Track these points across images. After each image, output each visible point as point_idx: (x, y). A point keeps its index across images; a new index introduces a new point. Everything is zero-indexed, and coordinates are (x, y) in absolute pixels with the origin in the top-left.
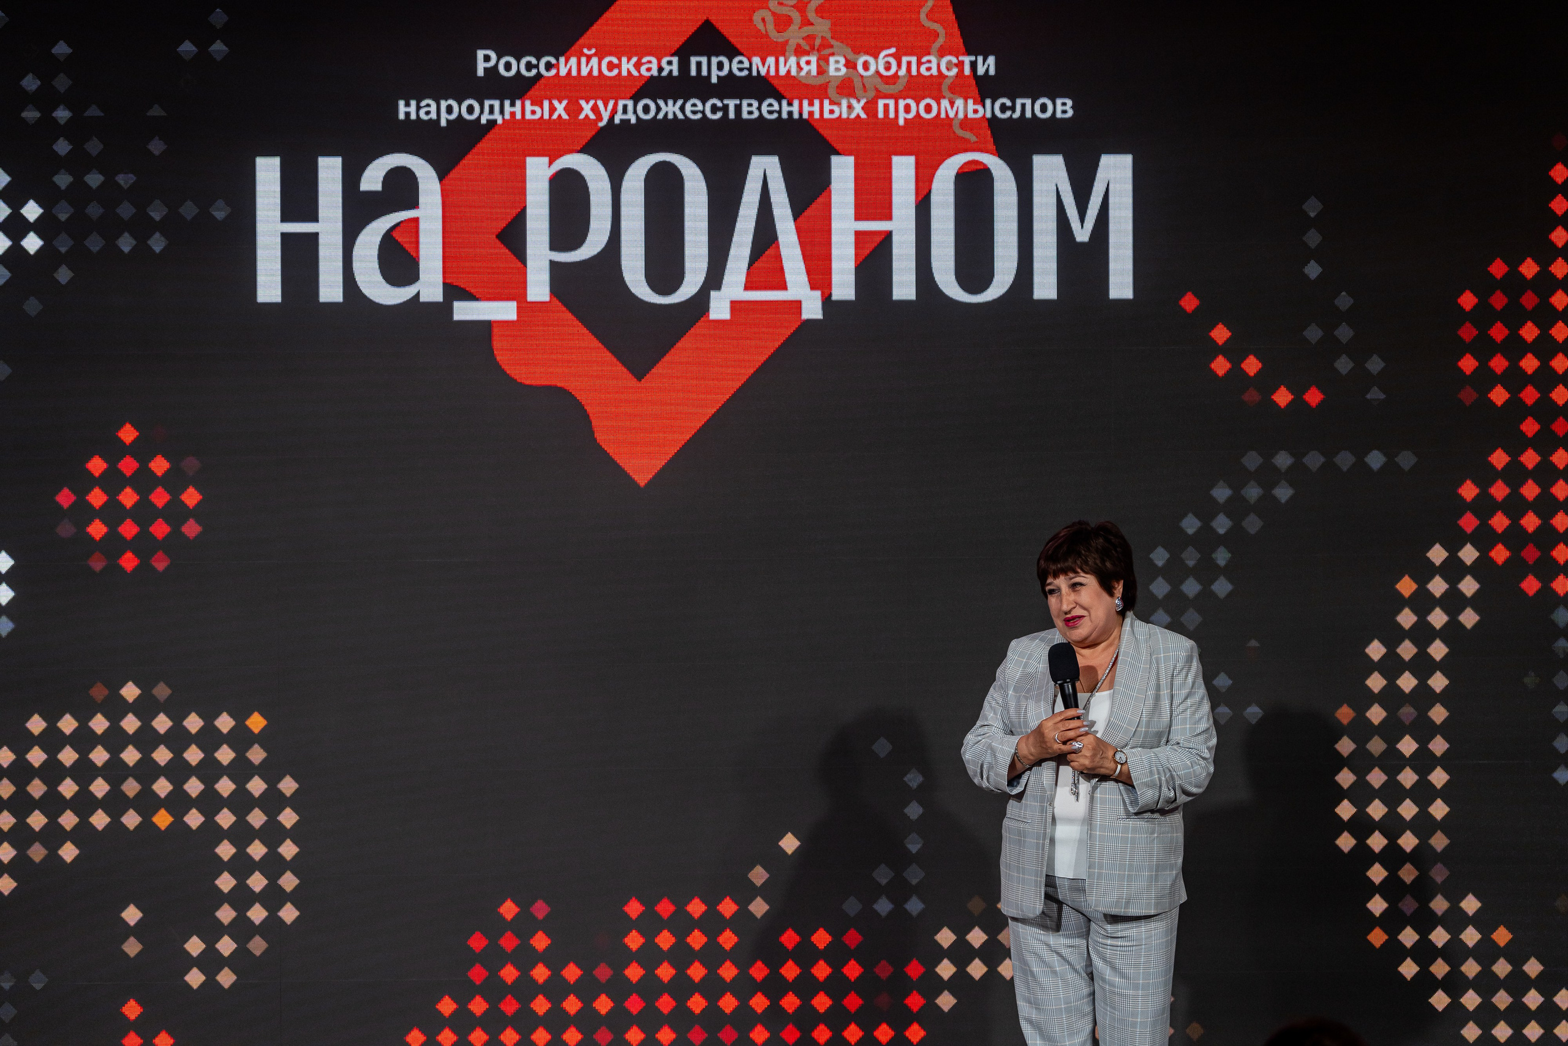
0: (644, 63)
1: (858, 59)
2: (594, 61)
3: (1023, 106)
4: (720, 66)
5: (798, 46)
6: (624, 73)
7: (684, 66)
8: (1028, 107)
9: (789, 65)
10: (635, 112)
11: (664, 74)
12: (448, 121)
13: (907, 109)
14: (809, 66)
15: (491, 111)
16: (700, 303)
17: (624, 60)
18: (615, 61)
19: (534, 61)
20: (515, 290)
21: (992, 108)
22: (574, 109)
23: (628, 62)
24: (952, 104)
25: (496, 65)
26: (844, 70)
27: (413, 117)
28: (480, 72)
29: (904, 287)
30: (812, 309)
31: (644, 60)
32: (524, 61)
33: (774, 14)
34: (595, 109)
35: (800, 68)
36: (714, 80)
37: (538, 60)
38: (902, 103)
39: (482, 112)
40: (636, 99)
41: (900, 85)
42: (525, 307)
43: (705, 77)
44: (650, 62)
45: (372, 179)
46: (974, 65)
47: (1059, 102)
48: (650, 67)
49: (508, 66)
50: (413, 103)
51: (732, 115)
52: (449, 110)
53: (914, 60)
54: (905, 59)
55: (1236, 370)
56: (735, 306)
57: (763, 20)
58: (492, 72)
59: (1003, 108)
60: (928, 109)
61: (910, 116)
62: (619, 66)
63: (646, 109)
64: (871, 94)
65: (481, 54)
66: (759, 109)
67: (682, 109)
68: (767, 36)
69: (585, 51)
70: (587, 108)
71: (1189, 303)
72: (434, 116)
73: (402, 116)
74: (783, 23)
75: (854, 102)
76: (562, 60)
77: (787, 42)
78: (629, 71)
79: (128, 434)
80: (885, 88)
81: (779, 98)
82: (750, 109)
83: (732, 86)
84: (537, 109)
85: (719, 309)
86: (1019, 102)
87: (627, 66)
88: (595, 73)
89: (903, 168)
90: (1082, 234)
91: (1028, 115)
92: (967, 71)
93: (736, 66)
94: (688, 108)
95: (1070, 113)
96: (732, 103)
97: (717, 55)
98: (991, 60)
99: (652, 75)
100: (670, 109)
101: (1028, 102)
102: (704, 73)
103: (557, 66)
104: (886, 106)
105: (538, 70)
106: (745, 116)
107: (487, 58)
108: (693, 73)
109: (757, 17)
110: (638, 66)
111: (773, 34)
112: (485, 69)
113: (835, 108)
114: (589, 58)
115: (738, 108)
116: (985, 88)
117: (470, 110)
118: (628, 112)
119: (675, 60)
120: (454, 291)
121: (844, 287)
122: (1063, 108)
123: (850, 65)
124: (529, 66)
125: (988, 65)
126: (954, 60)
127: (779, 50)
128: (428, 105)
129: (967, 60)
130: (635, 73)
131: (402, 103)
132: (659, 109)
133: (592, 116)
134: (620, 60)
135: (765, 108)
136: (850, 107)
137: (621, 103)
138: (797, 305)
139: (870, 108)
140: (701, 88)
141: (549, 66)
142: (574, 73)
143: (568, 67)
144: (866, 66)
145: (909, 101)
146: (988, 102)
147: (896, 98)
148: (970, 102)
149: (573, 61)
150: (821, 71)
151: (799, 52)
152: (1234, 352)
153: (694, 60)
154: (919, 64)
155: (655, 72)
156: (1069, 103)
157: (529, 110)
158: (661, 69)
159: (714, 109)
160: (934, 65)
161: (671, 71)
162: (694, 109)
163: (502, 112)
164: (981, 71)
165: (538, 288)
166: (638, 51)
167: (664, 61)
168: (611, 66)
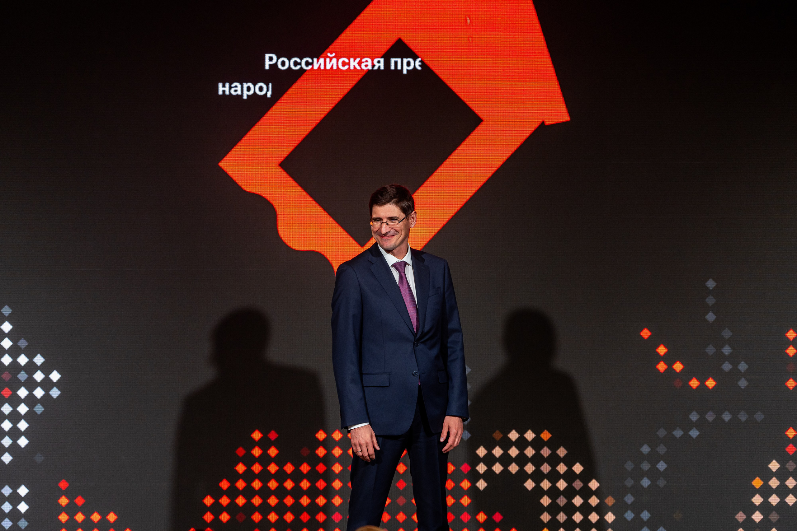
0: (363, 62)
2: (334, 60)
4: (409, 64)
6: (352, 68)
7: (387, 64)
11: (376, 68)
12: (248, 95)
17: (352, 60)
18: (347, 60)
19: (298, 60)
23: (354, 61)
25: (276, 63)
27: (227, 93)
28: (267, 67)
31: (364, 60)
32: (293, 60)
36: (405, 72)
37: (301, 60)
39: (268, 90)
43: (399, 70)
44: (367, 61)
48: (367, 64)
49: (283, 64)
50: (227, 85)
52: (249, 89)
58: (274, 67)
62: (349, 64)
65: (267, 56)
69: (329, 55)
72: (239, 93)
73: (220, 93)
76: (315, 60)
78: (354, 67)
87: (354, 63)
88: (335, 68)
93: (418, 64)
97: (407, 58)
99: (368, 70)
102: (399, 68)
103: (312, 64)
105: (301, 66)
107: (271, 59)
108: (393, 67)
110: (360, 63)
112: (270, 65)
114: (331, 59)
117: (261, 89)
119: (382, 60)
124: (296, 64)
128: (236, 86)
130: (358, 68)
131: (220, 85)
134: (349, 61)
140: (397, 77)
141: (307, 64)
142: (322, 68)
143: (319, 63)
149: (322, 60)
153: (393, 60)
155: (370, 67)
158: (373, 66)
161: (379, 67)
166: (360, 55)
167: (376, 61)
168: (344, 64)
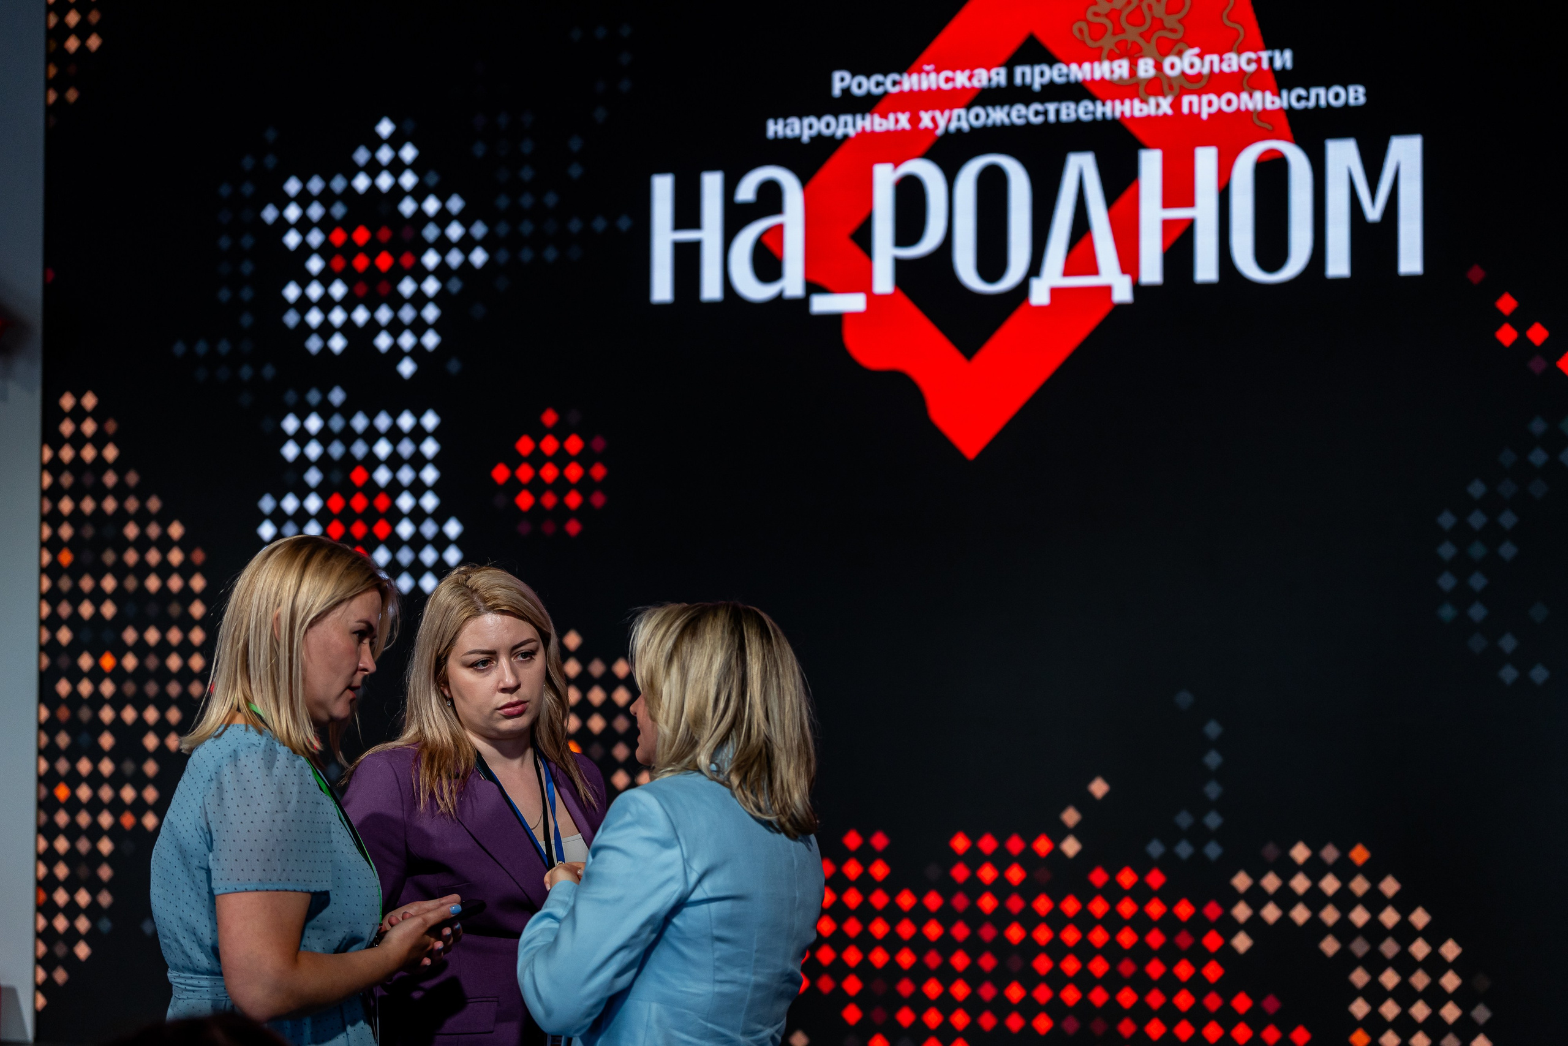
0: (975, 76)
1: (1163, 59)
2: (933, 76)
3: (1318, 96)
4: (1042, 74)
5: (1111, 51)
6: (959, 85)
7: (1010, 76)
8: (1323, 96)
9: (1102, 70)
10: (968, 120)
11: (993, 84)
12: (809, 136)
13: (1210, 104)
14: (1120, 69)
15: (846, 125)
16: (1022, 290)
17: (959, 73)
18: (951, 75)
19: (881, 79)
20: (862, 282)
21: (1290, 99)
22: (915, 120)
23: (962, 75)
24: (1251, 96)
25: (850, 85)
26: (1152, 72)
27: (780, 134)
28: (836, 92)
29: (1206, 270)
30: (1123, 293)
31: (977, 71)
32: (873, 80)
33: (1089, 23)
34: (933, 119)
35: (1112, 72)
36: (1036, 87)
37: (886, 79)
38: (1205, 99)
39: (837, 127)
40: (968, 107)
41: (1203, 83)
42: (873, 299)
43: (1027, 85)
44: (980, 74)
45: (747, 191)
46: (1271, 60)
47: (1351, 89)
48: (982, 78)
49: (860, 86)
50: (780, 122)
51: (1052, 117)
52: (811, 126)
53: (1215, 58)
54: (1208, 58)
55: (1523, 340)
56: (1055, 292)
57: (1081, 31)
58: (846, 91)
59: (1299, 98)
60: (1229, 102)
61: (1214, 109)
62: (954, 80)
63: (977, 117)
64: (1177, 90)
65: (837, 75)
66: (1076, 111)
67: (1009, 115)
68: (1084, 42)
69: (927, 68)
70: (926, 119)
71: (1476, 274)
72: (797, 132)
73: (771, 135)
74: (1098, 31)
75: (1161, 100)
76: (906, 76)
77: (1101, 49)
78: (962, 84)
79: (550, 418)
80: (1188, 85)
81: (1093, 99)
82: (1069, 112)
83: (1054, 92)
84: (884, 121)
85: (1039, 295)
86: (1314, 92)
87: (961, 79)
88: (934, 87)
89: (1206, 159)
90: (1373, 213)
91: (1323, 103)
92: (1265, 65)
93: (1055, 73)
94: (1014, 114)
95: (1362, 100)
96: (1051, 107)
97: (1038, 64)
98: (1288, 54)
99: (983, 86)
100: (998, 115)
101: (1322, 91)
102: (1028, 81)
103: (901, 83)
104: (1191, 104)
105: (885, 86)
106: (1064, 117)
107: (842, 79)
108: (1019, 82)
109: (1075, 28)
110: (970, 78)
111: (1090, 43)
112: (841, 90)
113: (1144, 106)
114: (928, 73)
115: (1058, 112)
116: (1282, 81)
117: (828, 126)
118: (961, 119)
119: (1003, 71)
120: (813, 287)
121: (1152, 272)
122: (1356, 95)
123: (1158, 66)
124: (878, 84)
125: (1284, 59)
126: (1253, 55)
127: (1095, 56)
128: (793, 123)
129: (1265, 55)
130: (968, 85)
131: (771, 123)
132: (988, 116)
133: (930, 125)
134: (955, 74)
135: (1081, 111)
136: (1158, 106)
137: (956, 112)
138: (1107, 290)
139: (1176, 105)
140: (1024, 95)
141: (895, 83)
142: (915, 88)
143: (911, 81)
144: (1172, 66)
145: (1213, 97)
146: (1284, 93)
147: (1199, 93)
148: (1268, 95)
149: (915, 77)
150: (1133, 72)
151: (1112, 58)
152: (1521, 321)
153: (1018, 70)
154: (1221, 60)
155: (985, 83)
156: (1361, 90)
157: (875, 123)
158: (990, 80)
159: (1037, 113)
160: (1234, 62)
161: (999, 81)
162: (1018, 114)
163: (854, 125)
164: (1278, 64)
165: (883, 281)
166: (969, 64)
167: (994, 71)
168: (947, 80)
